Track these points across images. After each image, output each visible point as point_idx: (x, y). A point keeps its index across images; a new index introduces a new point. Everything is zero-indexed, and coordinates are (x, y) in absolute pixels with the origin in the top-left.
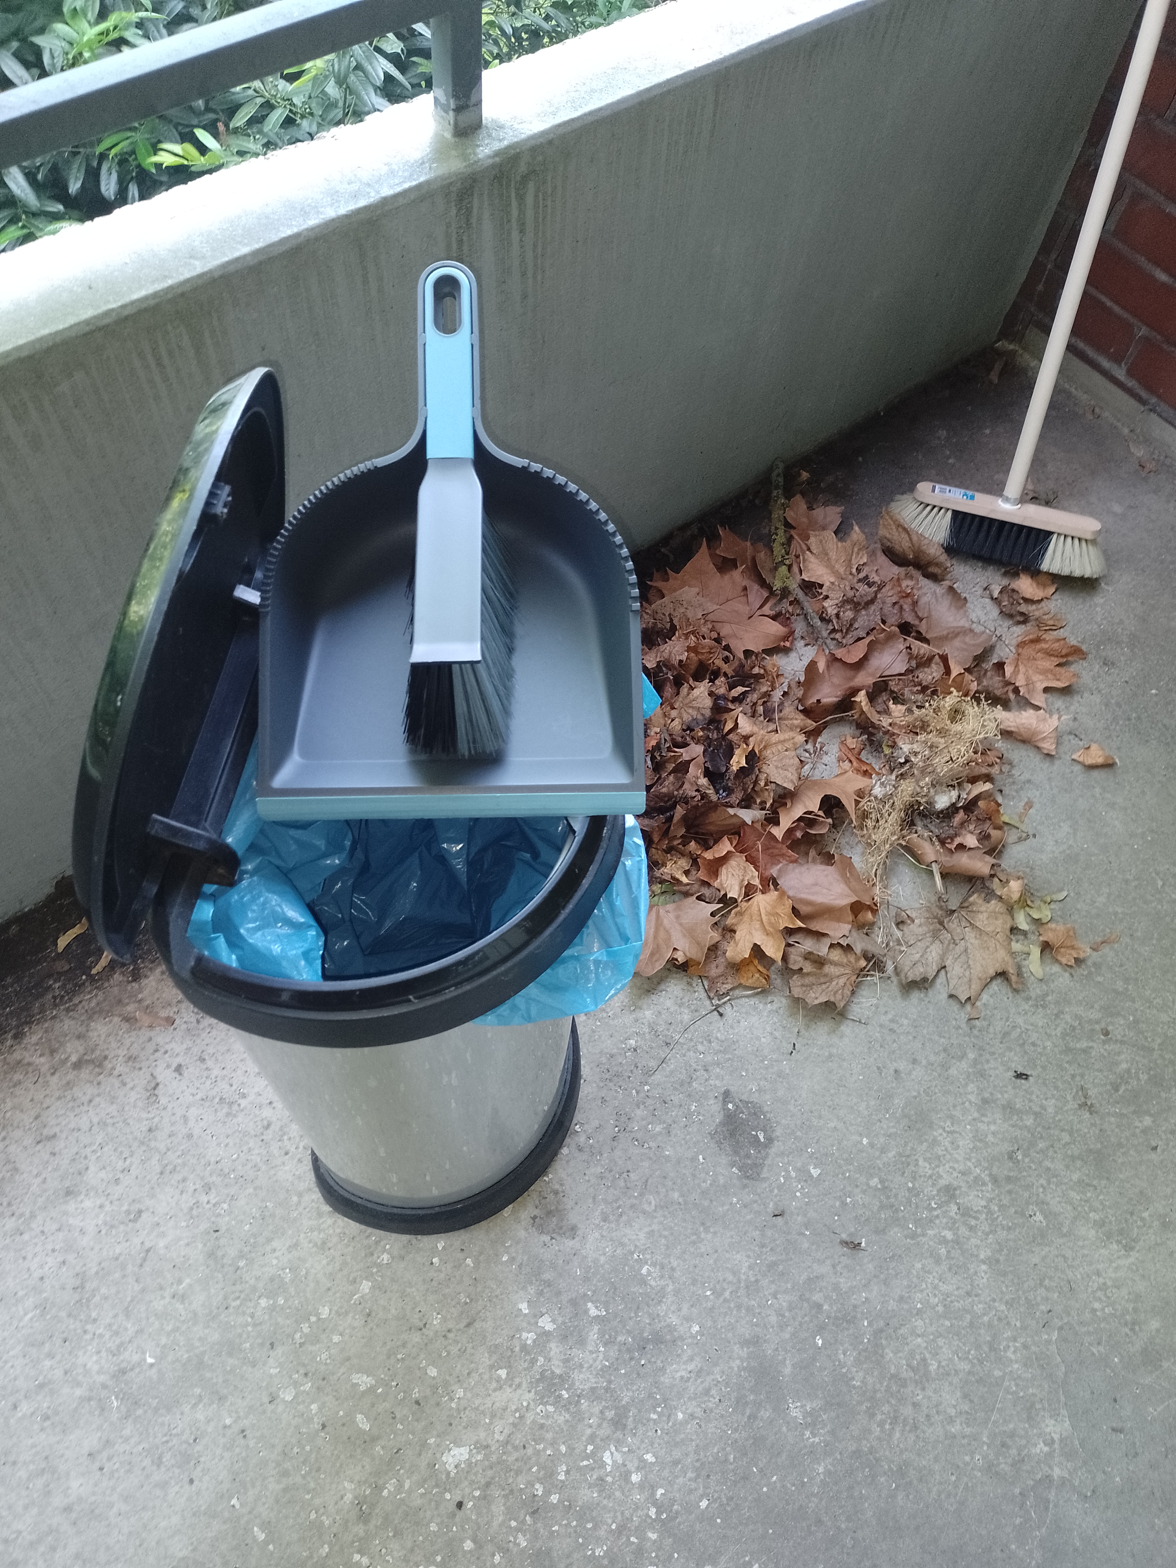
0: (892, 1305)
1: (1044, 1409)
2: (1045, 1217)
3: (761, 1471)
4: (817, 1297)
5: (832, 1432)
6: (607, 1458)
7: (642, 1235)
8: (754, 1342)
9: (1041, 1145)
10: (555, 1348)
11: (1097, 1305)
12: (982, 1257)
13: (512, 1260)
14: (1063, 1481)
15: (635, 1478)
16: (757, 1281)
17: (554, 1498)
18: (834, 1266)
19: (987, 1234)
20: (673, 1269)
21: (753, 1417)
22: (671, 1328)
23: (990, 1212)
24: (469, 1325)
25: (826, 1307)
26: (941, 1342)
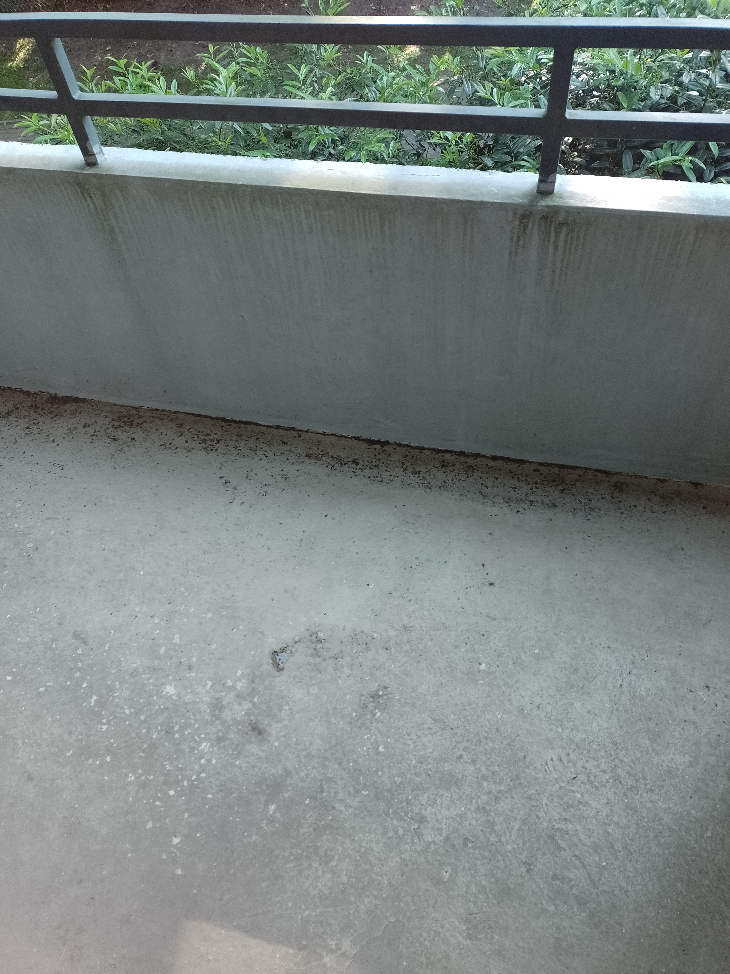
0: (347, 825)
1: (352, 935)
2: (449, 878)
3: (237, 812)
4: (326, 787)
5: (273, 833)
6: (204, 745)
7: (298, 696)
8: (288, 773)
10: (232, 695)
12: (403, 856)
13: (254, 656)
14: (324, 966)
15: (203, 761)
16: (314, 756)
17: (177, 736)
18: (345, 786)
19: (416, 852)
20: (294, 718)
21: (256, 793)
22: (270, 735)
23: (428, 847)
24: (219, 659)
25: (325, 794)
26: (347, 860)
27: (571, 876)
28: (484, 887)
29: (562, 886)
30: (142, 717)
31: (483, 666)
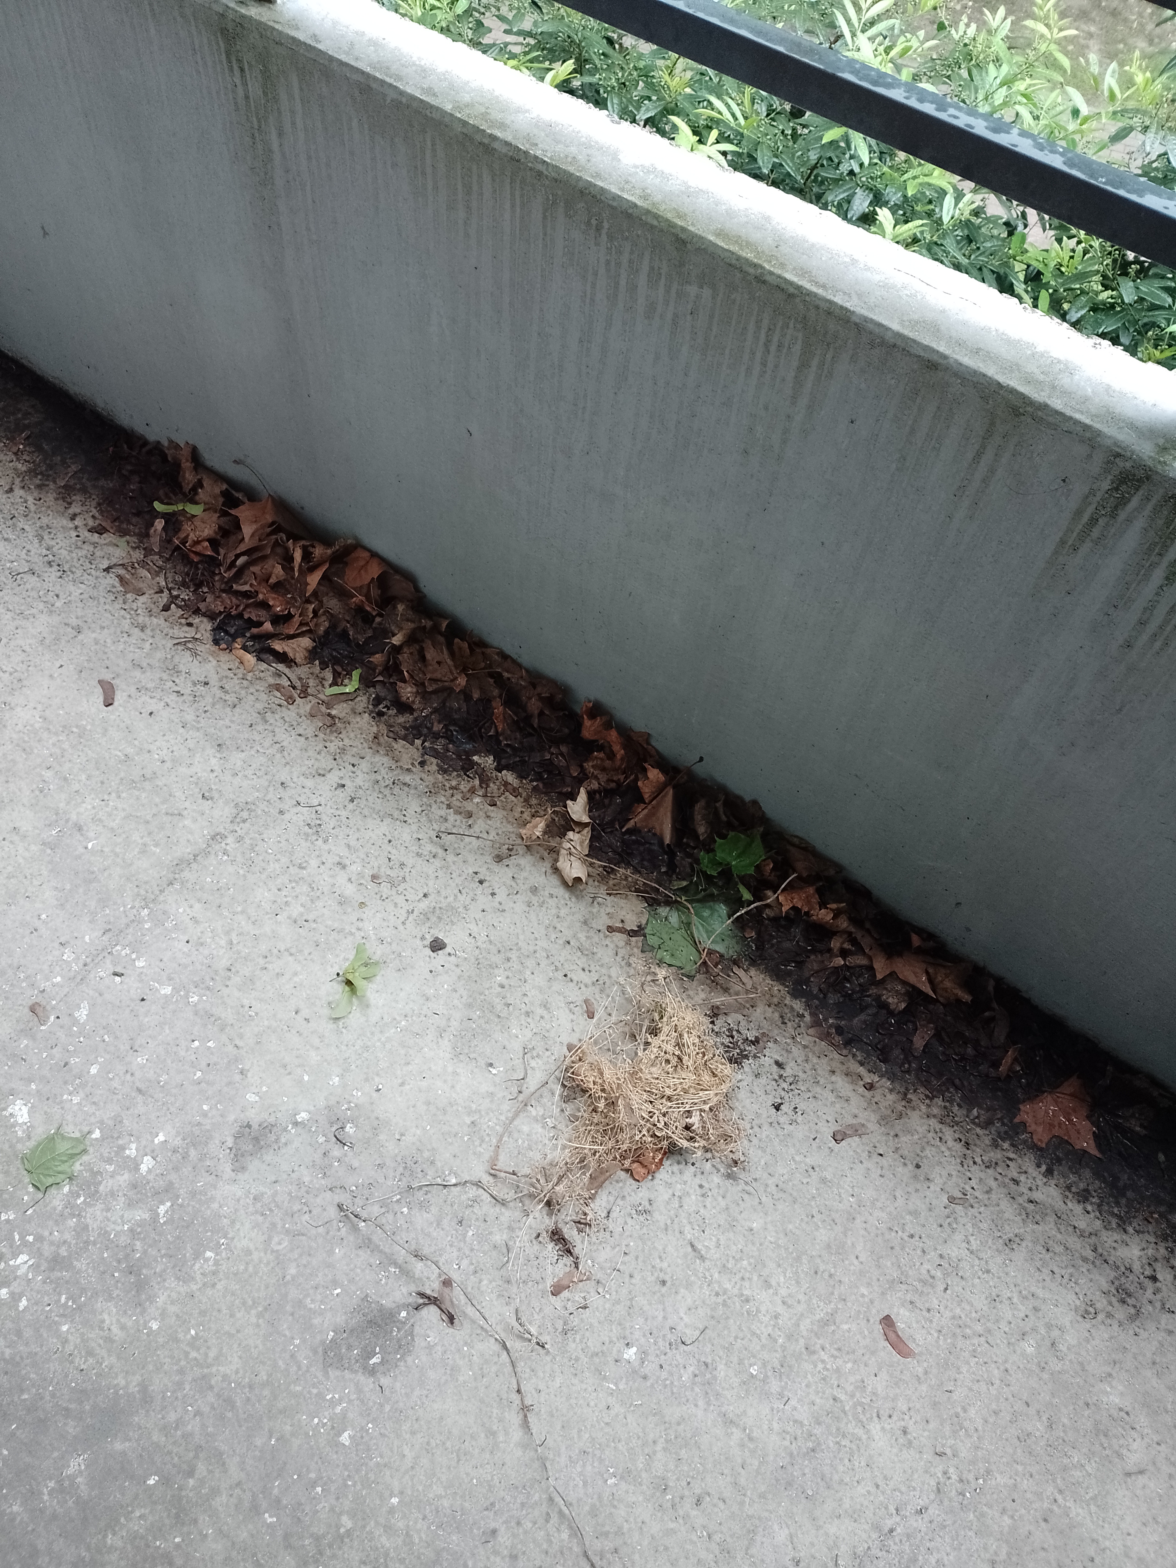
3: (13, 1434)
4: (201, 1469)
5: (55, 1517)
6: (23, 1258)
7: (245, 1243)
8: (146, 1397)
10: (125, 1178)
13: (205, 1115)
16: (211, 1388)
18: (239, 1484)
20: (214, 1285)
21: (67, 1413)
22: (151, 1299)
24: (139, 1091)
25: (191, 1482)
31: (631, 1353)
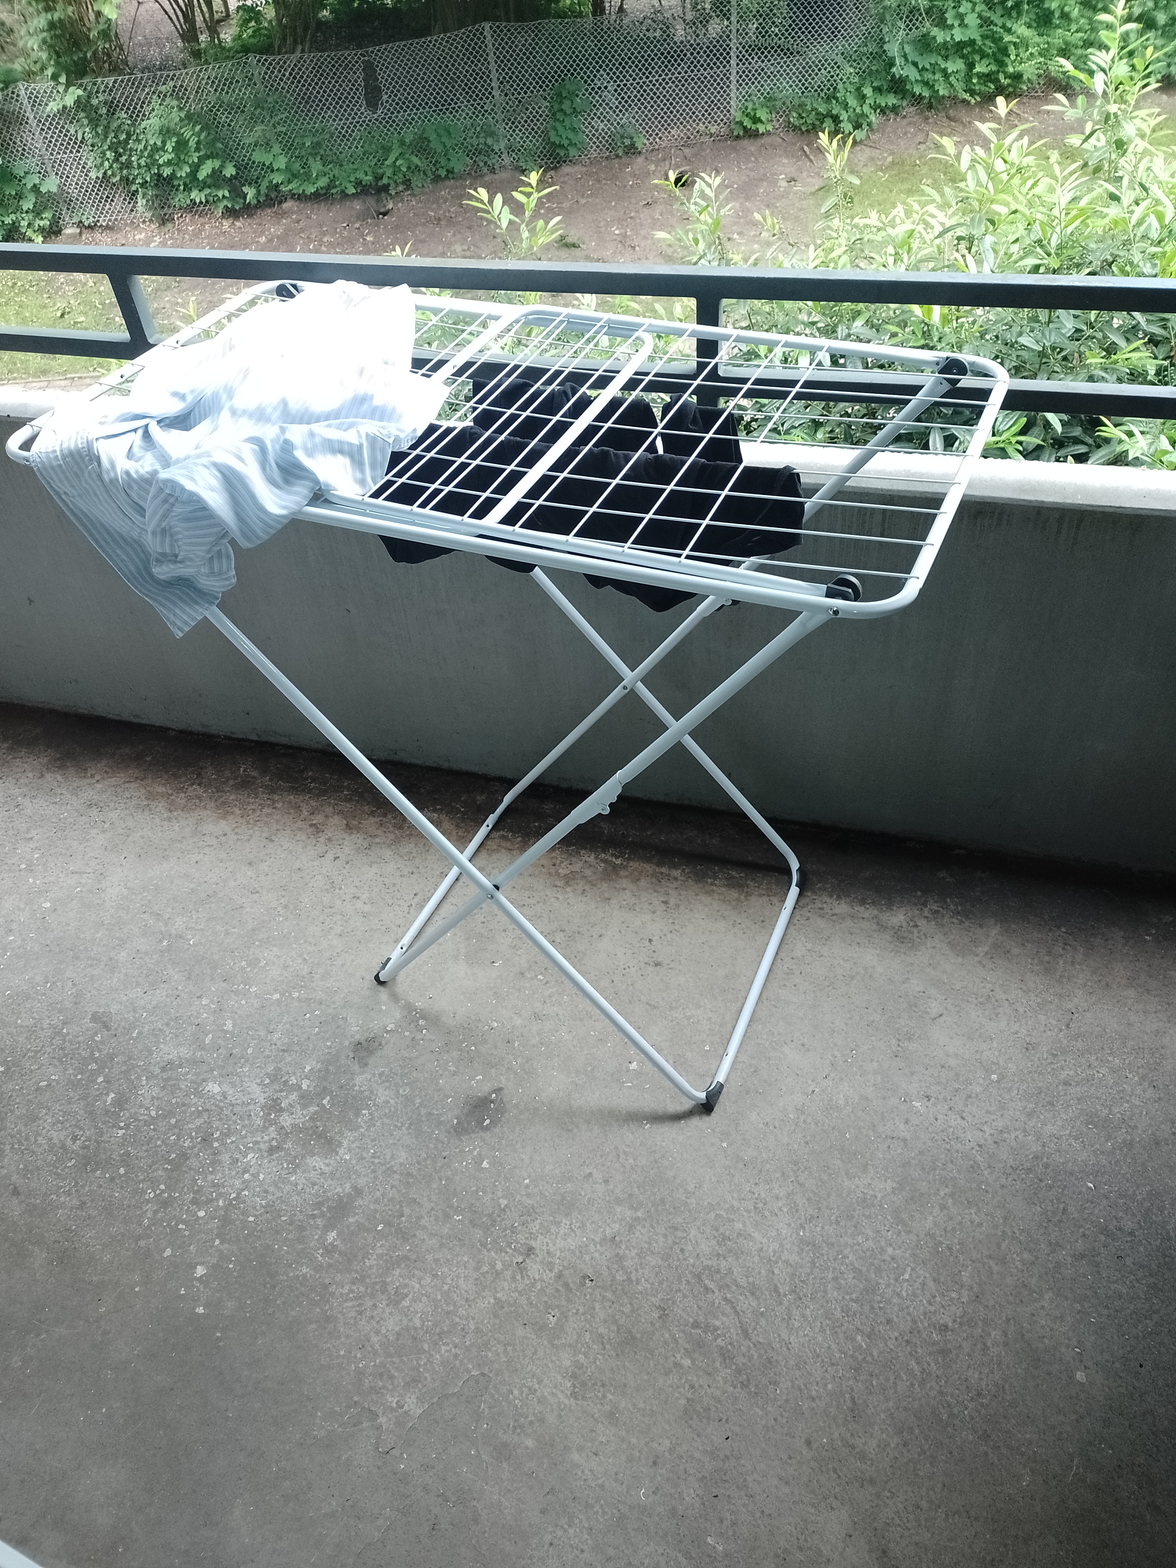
0: (429, 1257)
1: (420, 1390)
2: (556, 1324)
3: (286, 1238)
4: (407, 1211)
5: (330, 1265)
6: (250, 1156)
7: (383, 1098)
8: (358, 1191)
9: (609, 1295)
10: (294, 1096)
11: (516, 1392)
12: (498, 1295)
13: (330, 1047)
14: (379, 1427)
15: (247, 1176)
16: (395, 1172)
17: (216, 1144)
18: (432, 1209)
19: (516, 1291)
20: (374, 1125)
21: (313, 1217)
22: (339, 1145)
23: (533, 1285)
24: (283, 1050)
25: (404, 1219)
26: (424, 1299)
27: (718, 1323)
28: (601, 1336)
29: (703, 1335)
30: (173, 1121)
31: (634, 1066)
